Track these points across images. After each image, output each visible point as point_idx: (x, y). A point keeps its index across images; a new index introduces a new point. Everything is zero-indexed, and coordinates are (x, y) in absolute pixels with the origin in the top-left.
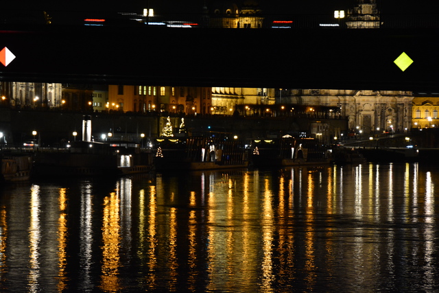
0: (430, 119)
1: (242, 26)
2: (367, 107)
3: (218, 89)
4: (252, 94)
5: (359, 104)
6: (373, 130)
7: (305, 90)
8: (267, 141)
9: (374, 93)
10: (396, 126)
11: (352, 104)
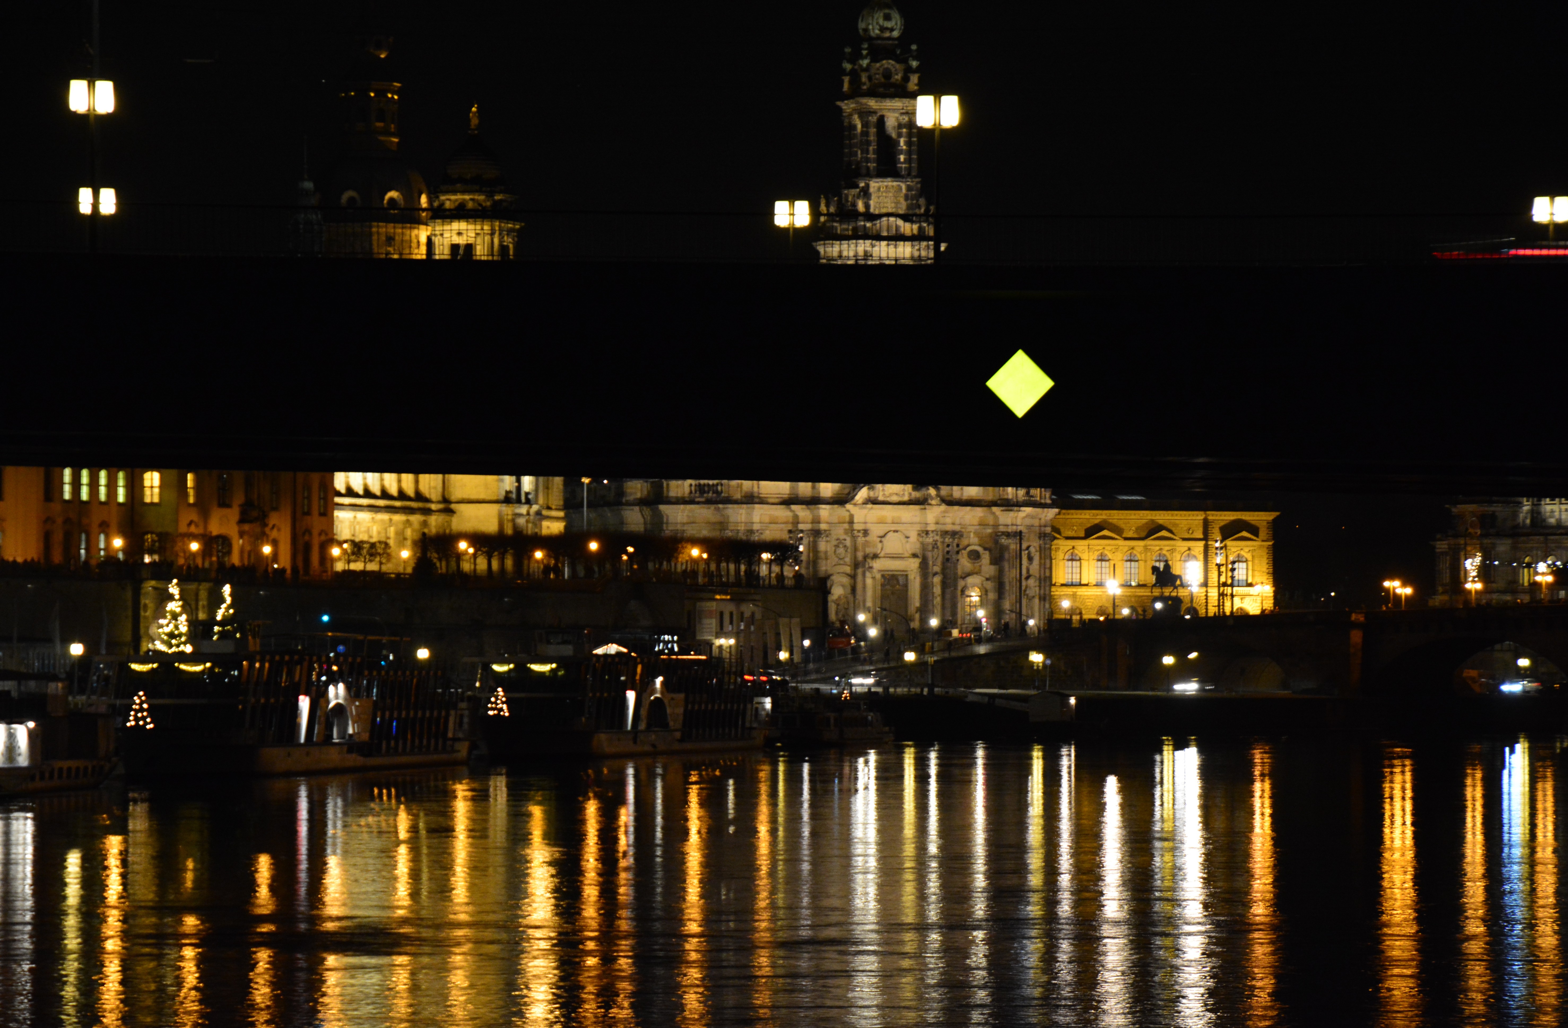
0: (1113, 588)
1: (442, 252)
2: (894, 544)
3: (357, 480)
4: (482, 496)
5: (866, 532)
6: (915, 624)
7: (673, 483)
8: (536, 667)
9: (916, 495)
10: (997, 612)
11: (839, 532)
